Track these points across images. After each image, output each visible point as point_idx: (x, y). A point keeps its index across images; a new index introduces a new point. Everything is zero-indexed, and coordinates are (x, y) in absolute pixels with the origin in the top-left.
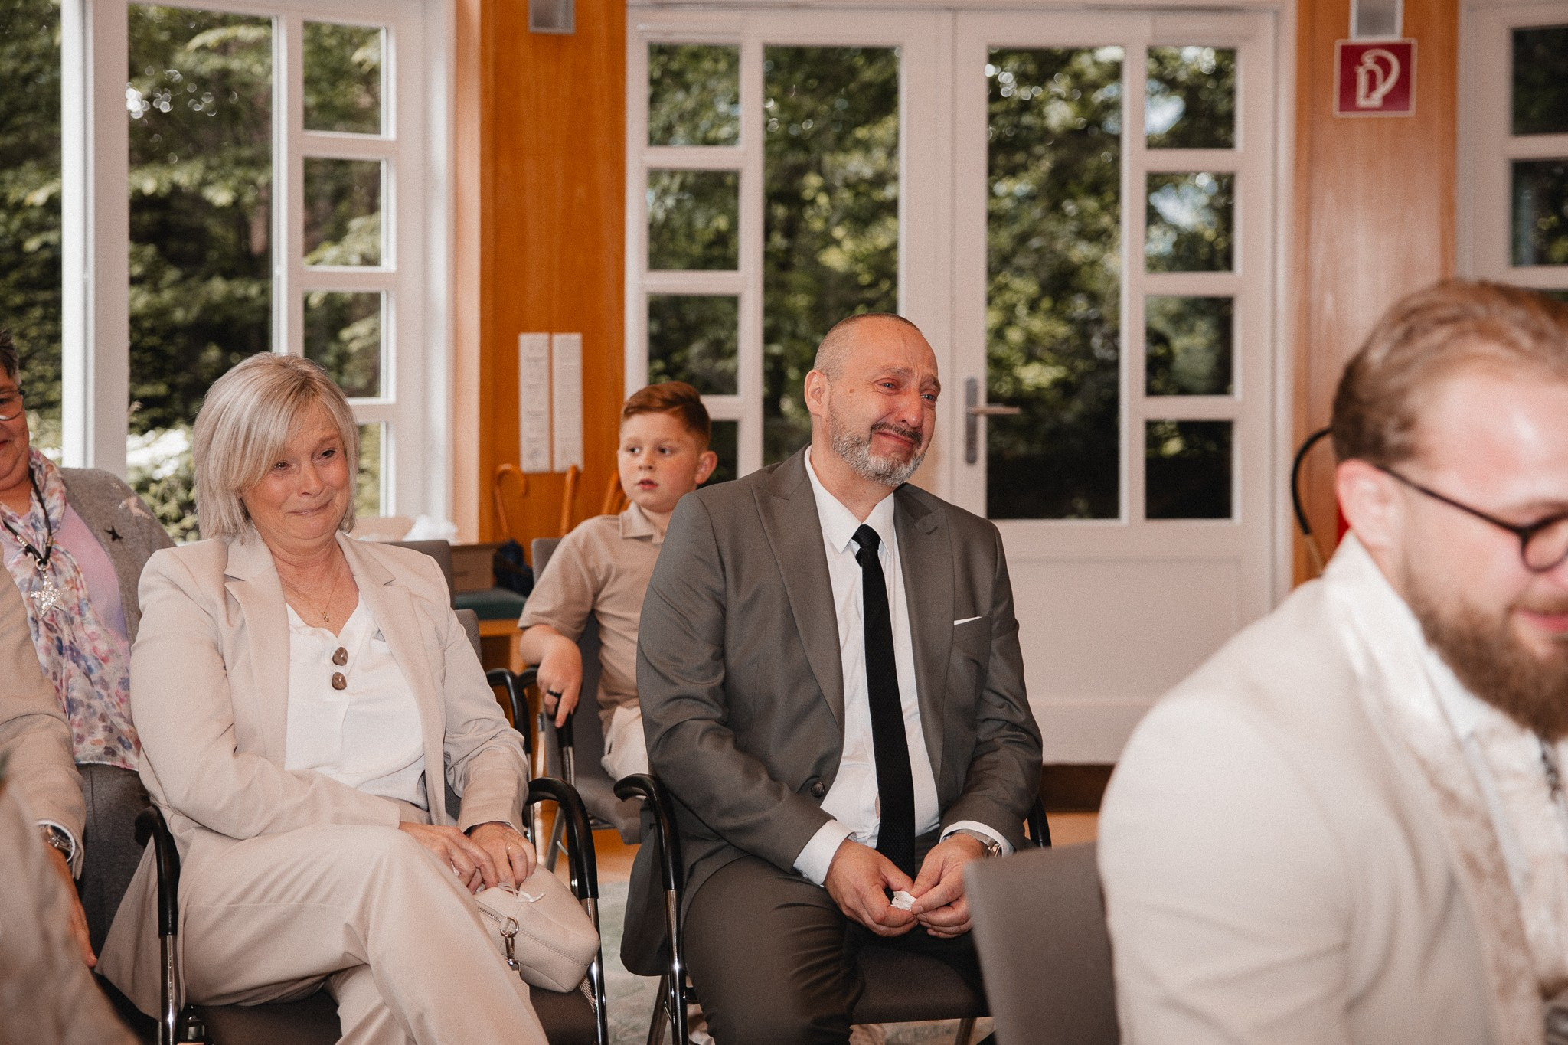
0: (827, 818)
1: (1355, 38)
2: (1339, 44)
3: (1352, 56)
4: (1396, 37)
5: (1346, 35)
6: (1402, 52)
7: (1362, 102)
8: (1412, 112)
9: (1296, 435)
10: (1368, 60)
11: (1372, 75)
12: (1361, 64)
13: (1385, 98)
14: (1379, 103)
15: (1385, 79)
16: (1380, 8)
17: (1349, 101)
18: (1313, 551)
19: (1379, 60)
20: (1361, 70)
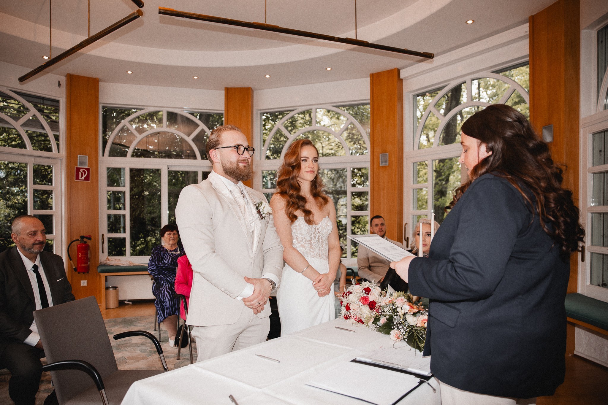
1: (78, 167)
2: (75, 167)
3: (78, 170)
4: (87, 167)
5: (77, 166)
6: (88, 170)
7: (80, 178)
8: (90, 181)
9: (67, 242)
10: (81, 171)
11: (82, 174)
12: (80, 171)
13: (85, 178)
14: (83, 179)
15: (85, 175)
16: (83, 161)
17: (77, 178)
18: (72, 264)
19: (84, 171)
20: (80, 172)
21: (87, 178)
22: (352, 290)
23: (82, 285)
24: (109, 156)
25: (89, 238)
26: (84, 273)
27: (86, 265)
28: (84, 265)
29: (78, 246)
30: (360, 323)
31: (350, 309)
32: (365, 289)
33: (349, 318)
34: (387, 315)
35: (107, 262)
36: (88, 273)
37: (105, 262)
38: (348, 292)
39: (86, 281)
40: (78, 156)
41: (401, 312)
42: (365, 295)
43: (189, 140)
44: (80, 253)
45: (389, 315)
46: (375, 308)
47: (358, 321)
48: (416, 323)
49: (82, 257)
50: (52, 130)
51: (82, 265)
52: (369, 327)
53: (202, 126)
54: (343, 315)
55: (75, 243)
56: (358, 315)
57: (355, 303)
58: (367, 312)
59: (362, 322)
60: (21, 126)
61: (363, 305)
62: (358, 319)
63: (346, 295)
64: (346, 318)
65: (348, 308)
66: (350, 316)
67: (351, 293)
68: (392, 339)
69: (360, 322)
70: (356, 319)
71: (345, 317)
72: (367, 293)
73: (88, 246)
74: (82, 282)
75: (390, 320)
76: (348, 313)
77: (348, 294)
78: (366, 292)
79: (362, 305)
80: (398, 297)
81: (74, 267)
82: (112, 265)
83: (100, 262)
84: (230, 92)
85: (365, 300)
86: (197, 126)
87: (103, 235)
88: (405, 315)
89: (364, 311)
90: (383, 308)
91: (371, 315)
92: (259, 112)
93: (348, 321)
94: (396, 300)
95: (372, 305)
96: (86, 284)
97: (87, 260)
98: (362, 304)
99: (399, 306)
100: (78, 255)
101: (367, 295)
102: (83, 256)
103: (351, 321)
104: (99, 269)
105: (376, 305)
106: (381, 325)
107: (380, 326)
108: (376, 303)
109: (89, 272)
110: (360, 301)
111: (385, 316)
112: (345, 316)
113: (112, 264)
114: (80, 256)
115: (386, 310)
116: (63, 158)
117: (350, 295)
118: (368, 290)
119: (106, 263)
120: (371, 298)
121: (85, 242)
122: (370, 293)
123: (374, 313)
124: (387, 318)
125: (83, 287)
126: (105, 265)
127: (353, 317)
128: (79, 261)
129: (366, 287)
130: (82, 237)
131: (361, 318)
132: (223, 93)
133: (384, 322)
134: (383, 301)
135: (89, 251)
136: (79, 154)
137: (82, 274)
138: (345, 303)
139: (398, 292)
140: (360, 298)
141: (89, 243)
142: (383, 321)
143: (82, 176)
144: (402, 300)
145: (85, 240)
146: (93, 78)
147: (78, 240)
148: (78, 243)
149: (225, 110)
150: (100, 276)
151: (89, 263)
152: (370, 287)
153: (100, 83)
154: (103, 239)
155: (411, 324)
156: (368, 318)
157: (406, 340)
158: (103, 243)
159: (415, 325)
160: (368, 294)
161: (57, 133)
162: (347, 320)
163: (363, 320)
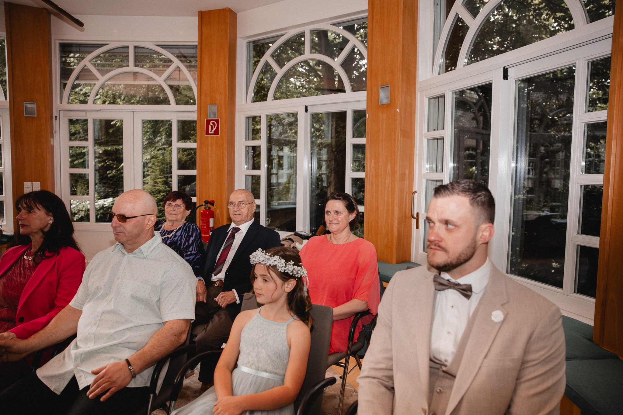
1: (208, 118)
2: (206, 119)
4: (216, 118)
6: (217, 121)
7: (210, 133)
8: (219, 135)
10: (211, 123)
11: (211, 126)
13: (214, 131)
14: (213, 133)
15: (214, 128)
17: (207, 133)
19: (213, 123)
20: (210, 125)
21: (216, 132)
24: (254, 101)
25: (212, 203)
40: (209, 105)
43: (337, 65)
53: (352, 40)
60: (166, 80)
86: (348, 42)
97: (209, 229)
102: (203, 224)
121: (210, 208)
130: (207, 202)
135: (211, 219)
143: (212, 129)
145: (209, 205)
147: (202, 205)
149: (369, 11)
153: (238, 15)
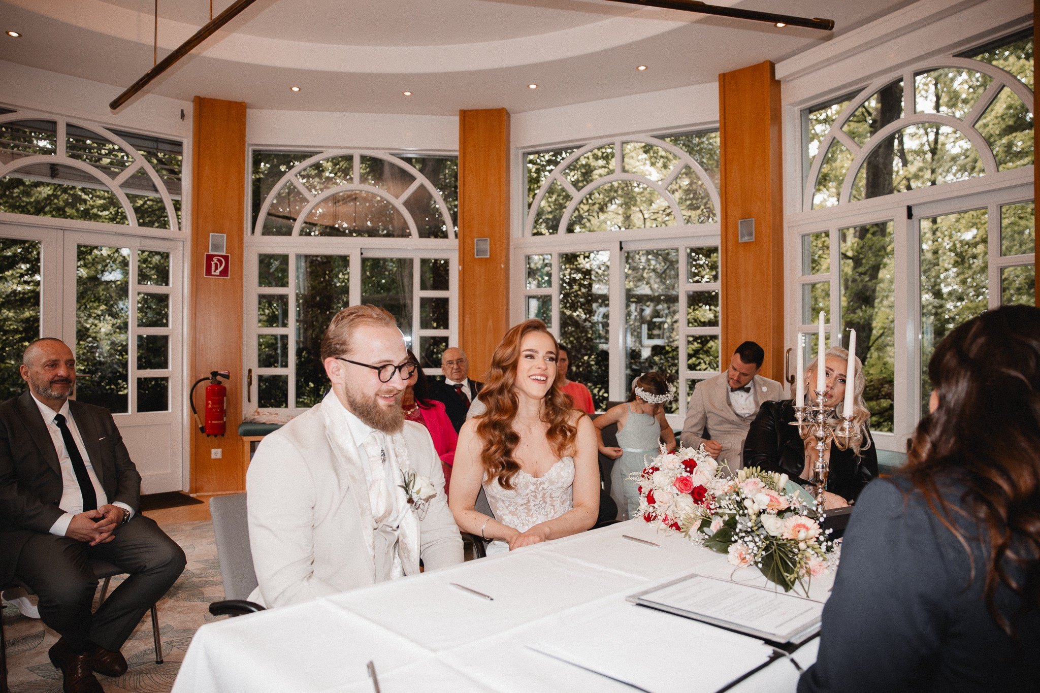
0: (63, 512)
1: (211, 253)
3: (210, 258)
4: (224, 254)
5: (208, 251)
6: (226, 258)
7: (213, 273)
9: (191, 382)
10: (215, 259)
11: (216, 264)
16: (219, 243)
18: (198, 419)
22: (659, 464)
23: (213, 456)
24: (263, 234)
25: (227, 377)
26: (216, 436)
27: (220, 422)
28: (216, 422)
29: (207, 389)
30: (673, 530)
31: (654, 502)
32: (684, 462)
33: (654, 519)
34: (725, 514)
35: (256, 417)
36: (223, 435)
37: (252, 418)
38: (652, 468)
39: (220, 450)
40: (211, 234)
41: (752, 508)
42: (685, 474)
43: (398, 203)
44: (210, 402)
45: (729, 515)
46: (704, 499)
47: (671, 526)
48: (781, 531)
49: (213, 408)
50: (169, 193)
51: (213, 422)
52: (690, 537)
53: (421, 179)
54: (642, 513)
55: (203, 383)
56: (669, 513)
57: (665, 488)
58: (687, 508)
59: (678, 528)
60: (122, 186)
61: (679, 493)
62: (672, 522)
63: (647, 473)
64: (648, 519)
65: (651, 500)
66: (654, 514)
67: (657, 469)
68: (731, 563)
69: (674, 528)
70: (667, 522)
71: (645, 518)
72: (688, 469)
73: (224, 388)
74: (213, 451)
75: (731, 524)
76: (651, 509)
77: (651, 471)
78: (686, 468)
79: (677, 494)
80: (747, 478)
81: (200, 426)
82: (264, 423)
83: (243, 418)
84: (468, 119)
85: (684, 484)
86: (413, 178)
87: (250, 371)
88: (759, 514)
89: (683, 505)
90: (720, 499)
91: (694, 513)
92: (520, 152)
93: (652, 525)
94: (743, 484)
95: (698, 494)
96: (219, 456)
97: (223, 413)
98: (677, 492)
99: (749, 496)
100: (207, 404)
101: (688, 474)
102: (215, 406)
103: (658, 524)
104: (241, 430)
105: (706, 494)
106: (711, 534)
107: (709, 536)
108: (705, 490)
109: (226, 435)
110: (674, 485)
111: (722, 517)
112: (646, 515)
113: (264, 421)
114: (210, 406)
115: (723, 503)
116: (186, 239)
117: (656, 473)
118: (690, 465)
119: (254, 419)
120: (697, 480)
121: (220, 382)
122: (695, 470)
123: (701, 510)
124: (724, 521)
125: (215, 459)
126: (252, 422)
127: (659, 517)
128: (210, 414)
129: (687, 458)
130: (215, 374)
131: (675, 521)
132: (456, 119)
133: (718, 528)
134: (719, 487)
135: (225, 398)
136: (213, 232)
137: (212, 437)
138: (645, 491)
139: (748, 468)
140: (674, 480)
141: (226, 384)
142: (717, 524)
144: (755, 483)
145: (219, 378)
146: (236, 103)
147: (208, 379)
148: (208, 383)
149: (460, 152)
150: (243, 443)
151: (225, 418)
152: (695, 459)
153: (248, 110)
154: (250, 377)
155: (772, 534)
156: (690, 520)
157: (760, 565)
158: (250, 384)
159: (779, 536)
160: (691, 472)
161: (177, 198)
162: (649, 523)
163: (680, 524)
